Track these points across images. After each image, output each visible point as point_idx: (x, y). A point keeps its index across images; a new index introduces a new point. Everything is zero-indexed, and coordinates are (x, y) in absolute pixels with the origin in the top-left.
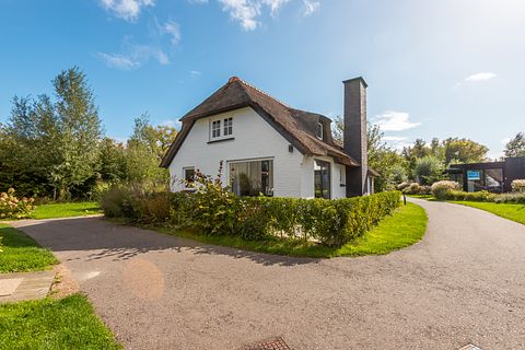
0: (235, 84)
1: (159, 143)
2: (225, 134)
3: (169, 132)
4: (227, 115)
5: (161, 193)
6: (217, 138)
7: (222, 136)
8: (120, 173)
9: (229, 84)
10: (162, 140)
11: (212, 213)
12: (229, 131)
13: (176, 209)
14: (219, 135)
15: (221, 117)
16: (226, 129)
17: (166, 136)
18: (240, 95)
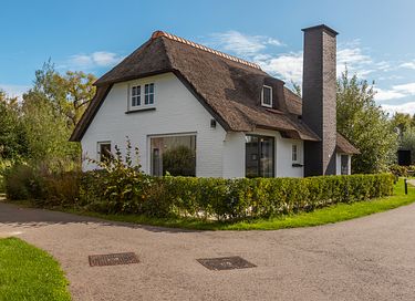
0: (158, 42)
1: (70, 98)
2: (146, 103)
3: (84, 82)
4: (148, 81)
5: (71, 173)
6: (137, 108)
7: (142, 105)
8: (18, 146)
9: (152, 40)
10: (74, 93)
11: (120, 192)
12: (149, 99)
13: (86, 189)
14: (139, 104)
15: (142, 83)
16: (146, 97)
17: (81, 87)
18: (161, 59)
